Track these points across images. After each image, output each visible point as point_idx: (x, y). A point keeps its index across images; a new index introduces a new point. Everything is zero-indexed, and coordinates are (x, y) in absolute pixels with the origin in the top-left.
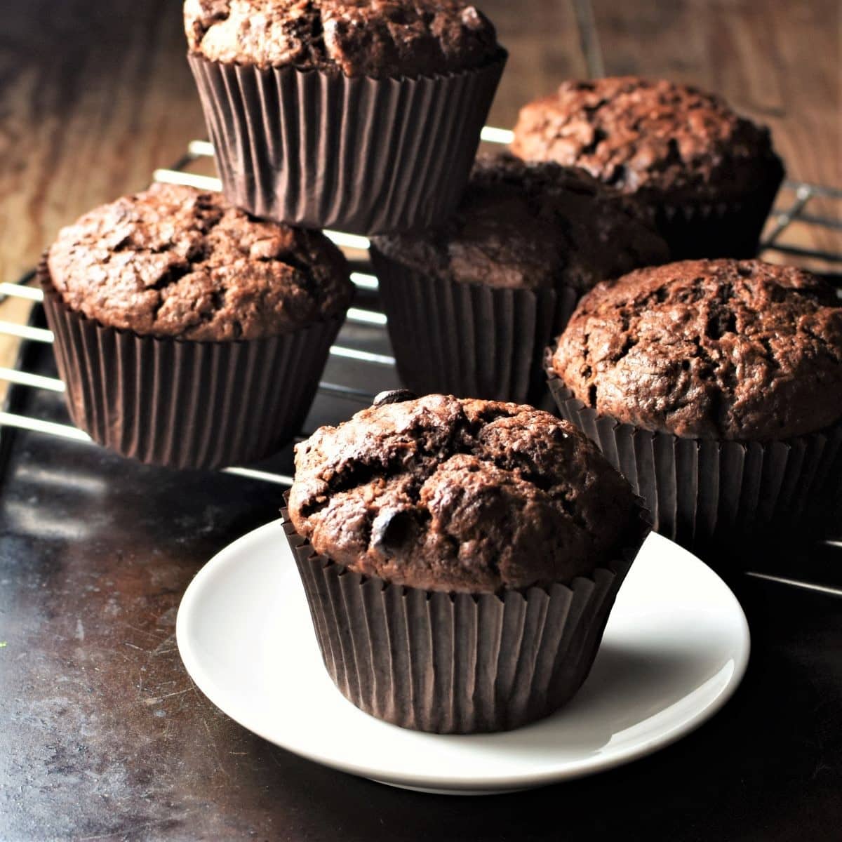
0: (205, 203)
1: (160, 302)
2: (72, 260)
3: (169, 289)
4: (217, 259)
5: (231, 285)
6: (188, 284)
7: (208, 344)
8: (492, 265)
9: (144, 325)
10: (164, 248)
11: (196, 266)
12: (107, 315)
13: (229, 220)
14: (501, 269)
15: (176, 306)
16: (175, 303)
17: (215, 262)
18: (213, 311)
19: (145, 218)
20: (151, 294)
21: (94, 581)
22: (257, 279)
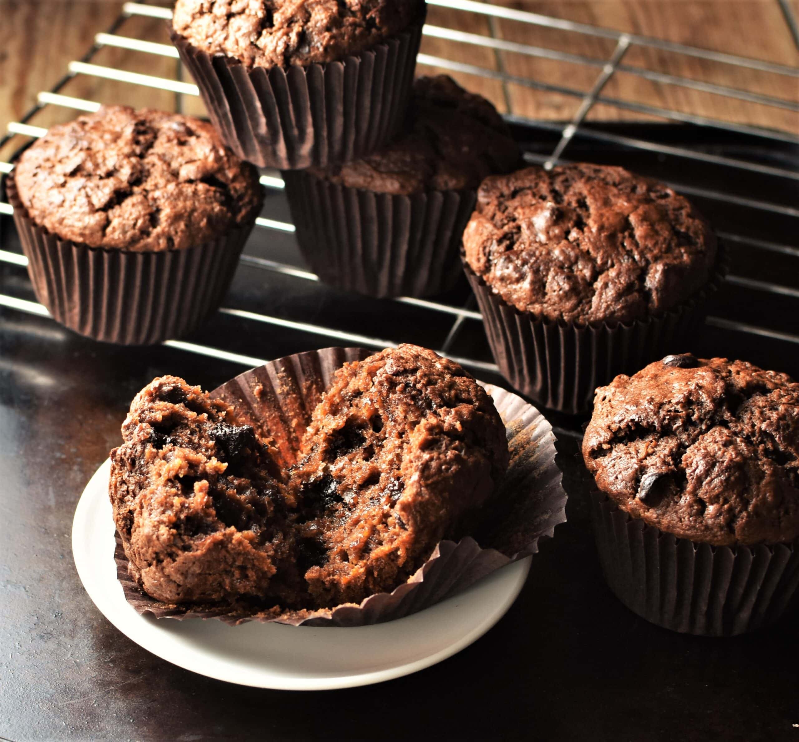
0: (142, 128)
1: (108, 222)
2: (35, 183)
3: (114, 210)
4: (153, 183)
5: (165, 207)
6: (130, 207)
7: (147, 254)
8: (375, 175)
9: (96, 241)
10: (109, 174)
11: (136, 189)
12: (65, 232)
13: (162, 144)
14: (383, 179)
15: (121, 226)
16: (120, 224)
17: (151, 185)
18: (151, 229)
19: (93, 146)
20: (100, 216)
21: (61, 448)
22: (185, 200)
